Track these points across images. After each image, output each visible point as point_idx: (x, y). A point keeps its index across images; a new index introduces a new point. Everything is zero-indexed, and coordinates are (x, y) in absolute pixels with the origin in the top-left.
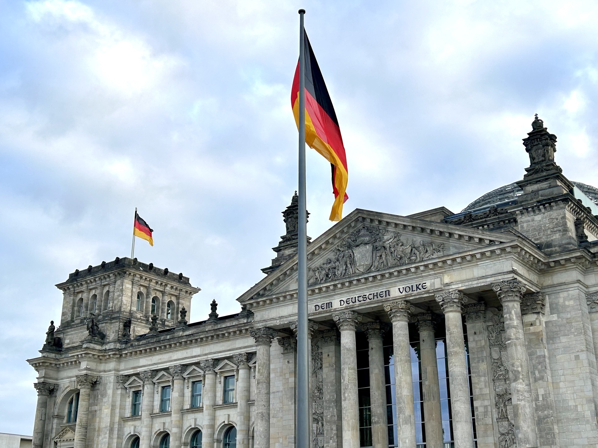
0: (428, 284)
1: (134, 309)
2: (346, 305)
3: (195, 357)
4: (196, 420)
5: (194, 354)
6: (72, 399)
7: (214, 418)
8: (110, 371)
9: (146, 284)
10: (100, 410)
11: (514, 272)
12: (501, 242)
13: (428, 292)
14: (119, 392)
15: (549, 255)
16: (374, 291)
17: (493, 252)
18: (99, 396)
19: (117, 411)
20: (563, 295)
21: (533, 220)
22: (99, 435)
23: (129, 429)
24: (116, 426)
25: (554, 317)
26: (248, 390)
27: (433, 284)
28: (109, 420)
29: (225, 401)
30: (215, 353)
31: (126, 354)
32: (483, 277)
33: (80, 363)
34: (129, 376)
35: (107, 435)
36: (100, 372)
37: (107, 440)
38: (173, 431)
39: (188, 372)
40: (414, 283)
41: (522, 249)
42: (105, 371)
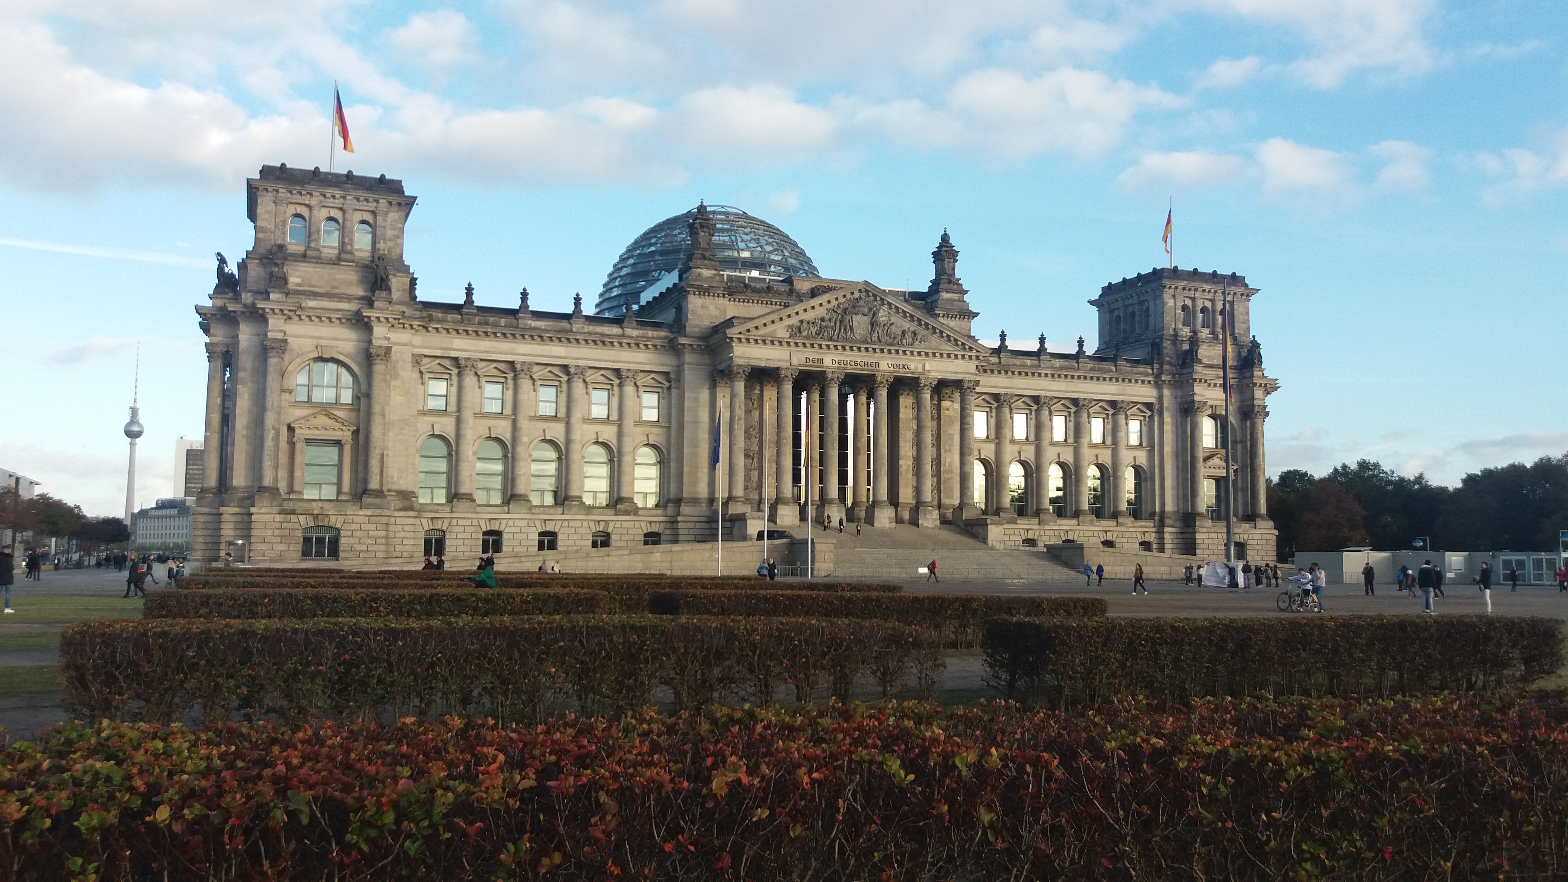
0: (912, 367)
3: (559, 357)
8: (404, 345)
10: (390, 396)
13: (913, 373)
14: (414, 375)
16: (866, 360)
18: (388, 378)
19: (413, 400)
22: (389, 430)
23: (427, 426)
24: (412, 420)
27: (916, 368)
28: (407, 412)
32: (956, 373)
35: (406, 432)
39: (540, 373)
40: (902, 363)
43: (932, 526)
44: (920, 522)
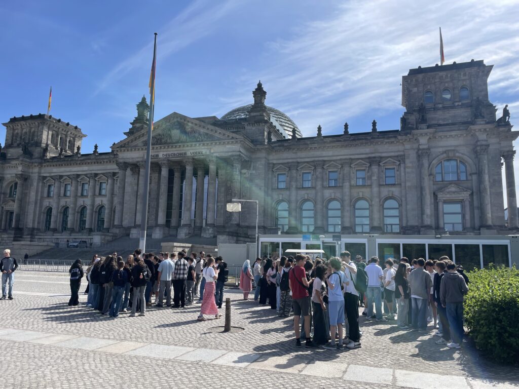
0: (204, 152)
1: (49, 142)
2: (165, 156)
3: (85, 171)
4: (84, 201)
5: (84, 170)
6: (12, 186)
7: (93, 202)
8: (35, 173)
9: (56, 130)
10: (30, 193)
11: (240, 152)
12: (236, 139)
13: (203, 156)
14: (41, 184)
15: (255, 145)
16: (179, 152)
17: (233, 142)
18: (29, 186)
19: (39, 194)
20: (259, 163)
21: (252, 129)
22: (28, 205)
23: (46, 203)
24: (39, 201)
25: (254, 172)
26: (113, 189)
27: (206, 152)
28: (34, 198)
29: (100, 194)
30: (95, 170)
31: (45, 166)
32: (228, 152)
33: (17, 167)
34: (46, 177)
35: (33, 206)
36: (29, 173)
37: (33, 207)
38: (71, 206)
39: (80, 178)
40: (198, 151)
41: (245, 142)
42: (32, 173)
43: (209, 237)
44: (202, 235)
